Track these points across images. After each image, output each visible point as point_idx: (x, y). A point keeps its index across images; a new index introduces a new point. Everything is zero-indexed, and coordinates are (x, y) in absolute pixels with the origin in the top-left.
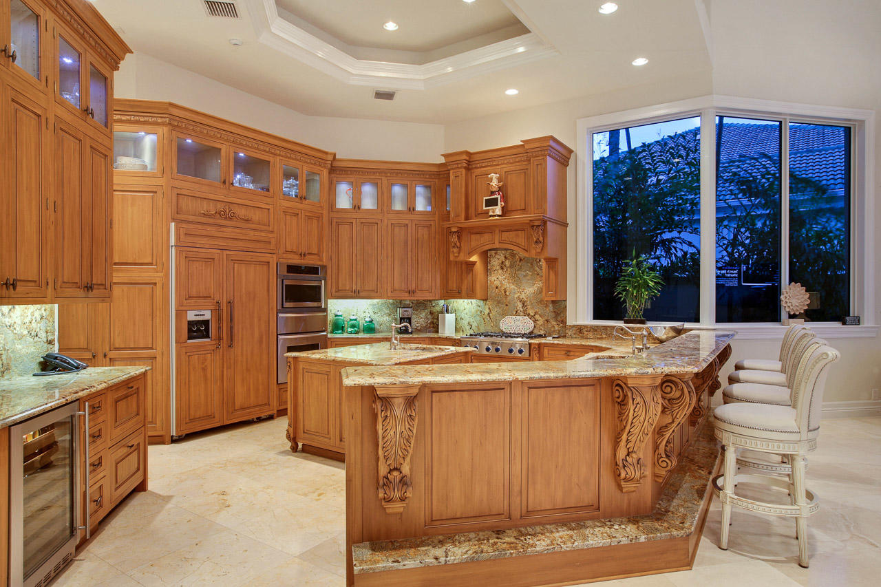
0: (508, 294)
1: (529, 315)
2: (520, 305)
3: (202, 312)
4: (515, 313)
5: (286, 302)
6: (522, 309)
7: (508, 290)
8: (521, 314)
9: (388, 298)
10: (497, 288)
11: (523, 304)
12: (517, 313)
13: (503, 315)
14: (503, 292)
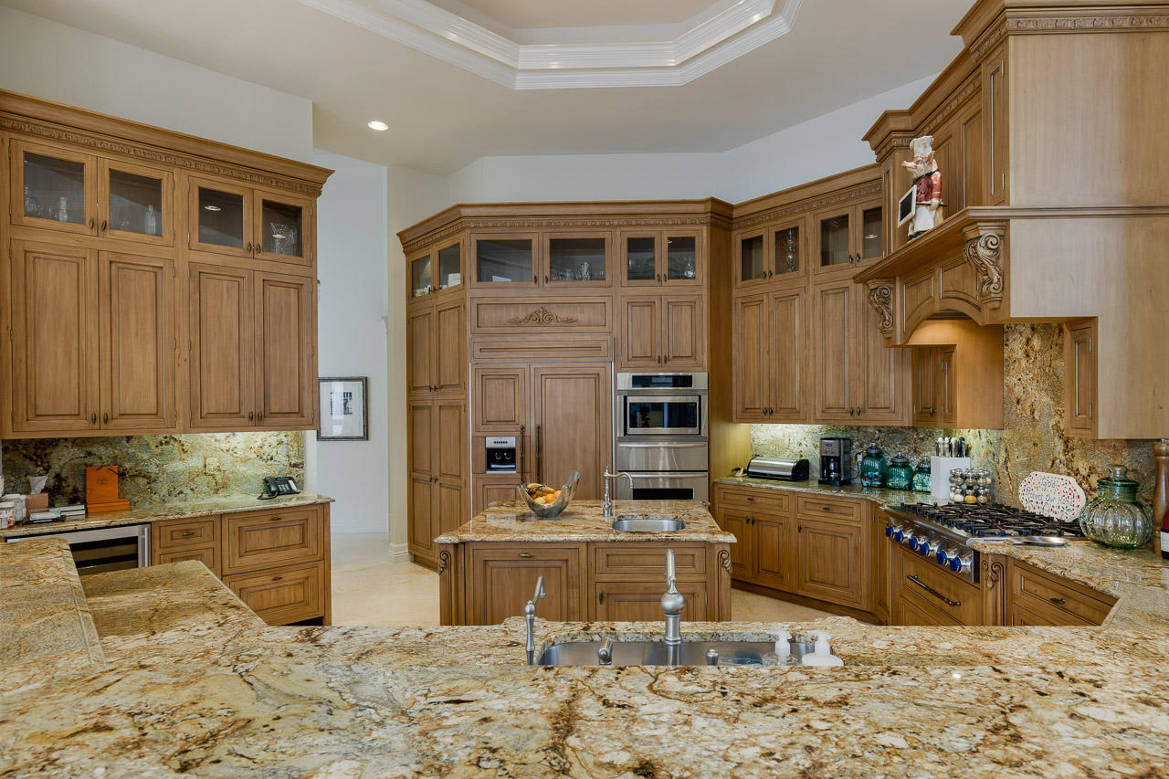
0: (1037, 417)
1: (1077, 473)
2: (1060, 446)
3: (504, 439)
4: (1049, 464)
5: (631, 427)
6: (1062, 457)
7: (1038, 407)
8: (1063, 469)
9: (817, 422)
10: (1018, 402)
11: (1066, 442)
12: (1053, 468)
13: (1030, 466)
14: (1029, 413)
